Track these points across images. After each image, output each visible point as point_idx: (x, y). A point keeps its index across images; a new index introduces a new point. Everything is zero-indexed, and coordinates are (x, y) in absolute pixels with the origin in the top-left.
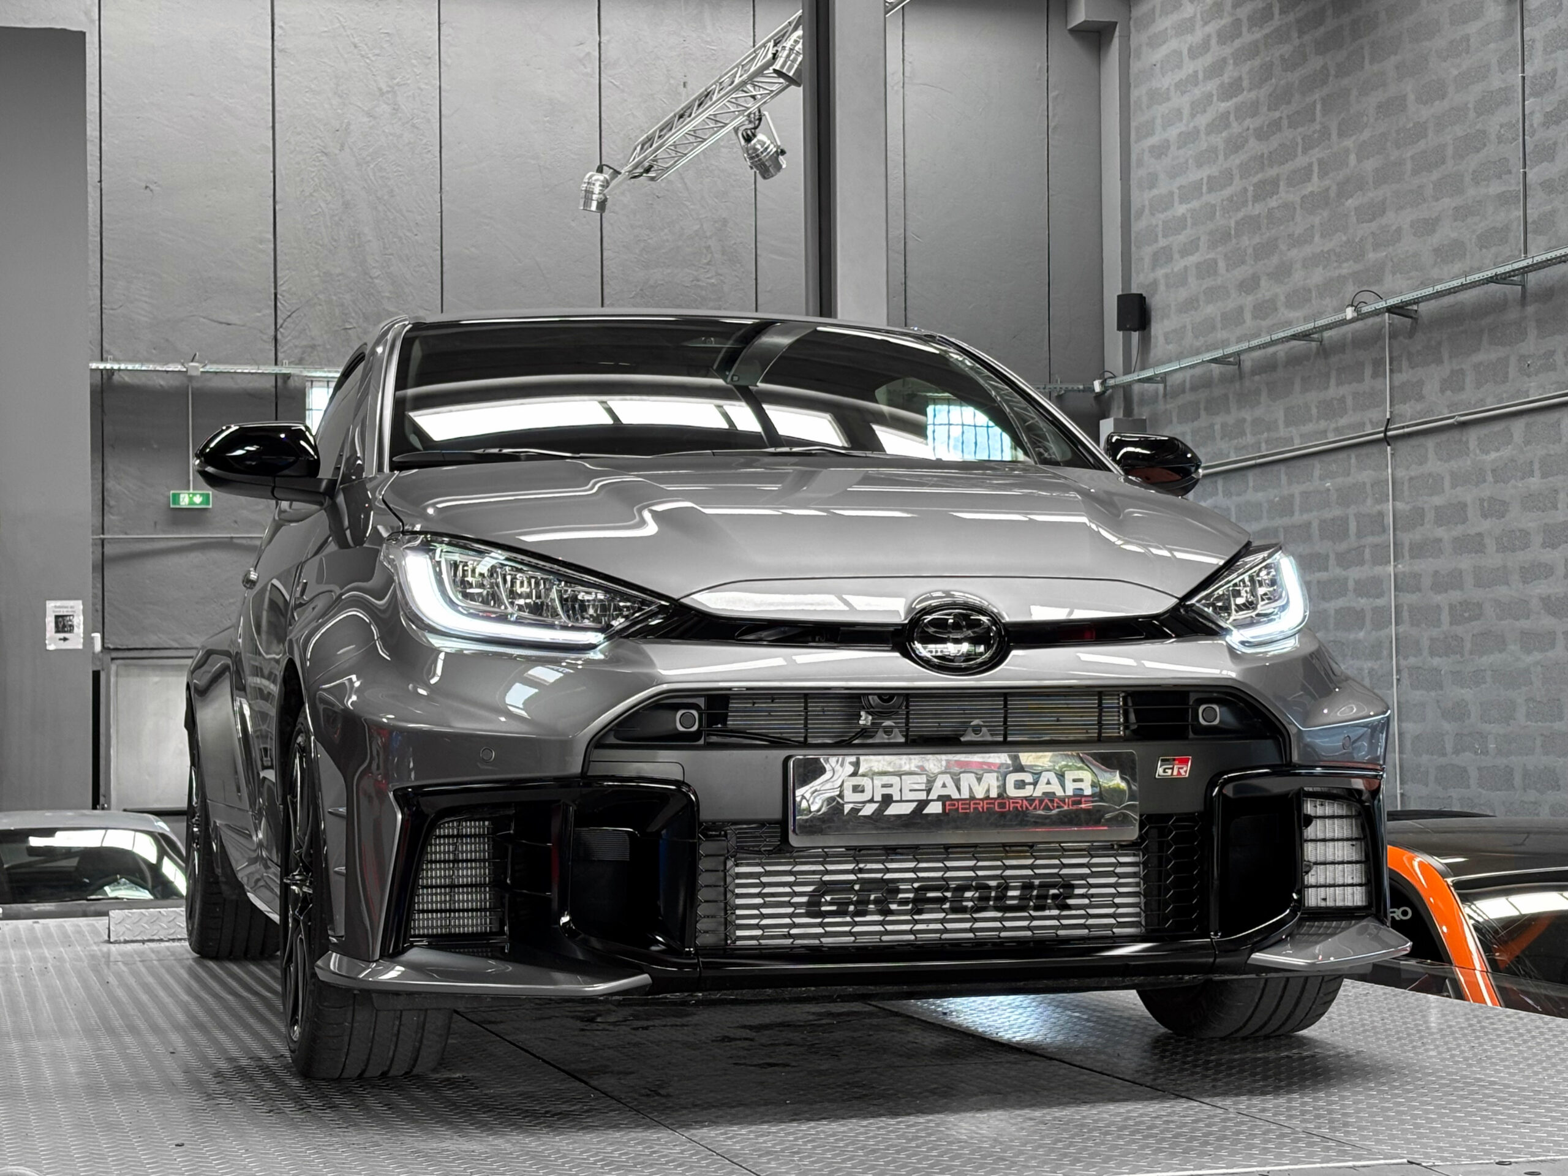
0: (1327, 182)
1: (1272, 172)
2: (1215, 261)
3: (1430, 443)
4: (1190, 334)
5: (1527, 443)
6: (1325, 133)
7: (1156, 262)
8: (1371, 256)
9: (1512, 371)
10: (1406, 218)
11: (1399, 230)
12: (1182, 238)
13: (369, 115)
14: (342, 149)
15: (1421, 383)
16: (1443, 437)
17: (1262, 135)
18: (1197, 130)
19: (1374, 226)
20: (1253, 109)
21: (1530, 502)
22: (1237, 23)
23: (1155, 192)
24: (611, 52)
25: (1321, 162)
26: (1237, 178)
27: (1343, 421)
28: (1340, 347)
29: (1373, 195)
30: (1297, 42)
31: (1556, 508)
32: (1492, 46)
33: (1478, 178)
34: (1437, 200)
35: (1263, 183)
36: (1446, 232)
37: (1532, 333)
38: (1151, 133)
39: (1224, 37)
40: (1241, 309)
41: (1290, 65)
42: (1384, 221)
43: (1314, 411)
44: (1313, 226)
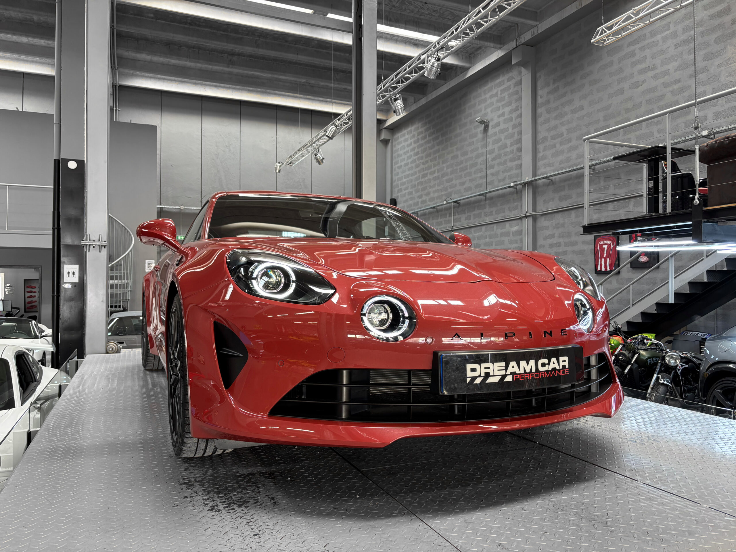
0: (439, 174)
1: (426, 172)
2: (412, 192)
4: (406, 207)
5: (486, 231)
6: (439, 163)
7: (399, 191)
8: (449, 190)
9: (483, 215)
10: (458, 182)
11: (456, 185)
12: (404, 187)
13: (224, 151)
14: (217, 158)
15: (460, 218)
17: (423, 164)
18: (408, 163)
19: (450, 183)
20: (422, 158)
21: (486, 244)
22: (418, 139)
23: (398, 176)
24: (279, 140)
25: (437, 169)
26: (418, 173)
27: (442, 226)
28: (441, 210)
29: (450, 177)
30: (432, 143)
31: (492, 245)
32: (479, 143)
33: (475, 173)
34: (465, 177)
35: (424, 174)
36: (467, 185)
37: (488, 207)
38: (397, 163)
39: (415, 142)
40: (418, 202)
41: (430, 148)
42: (452, 182)
43: (435, 224)
44: (435, 184)
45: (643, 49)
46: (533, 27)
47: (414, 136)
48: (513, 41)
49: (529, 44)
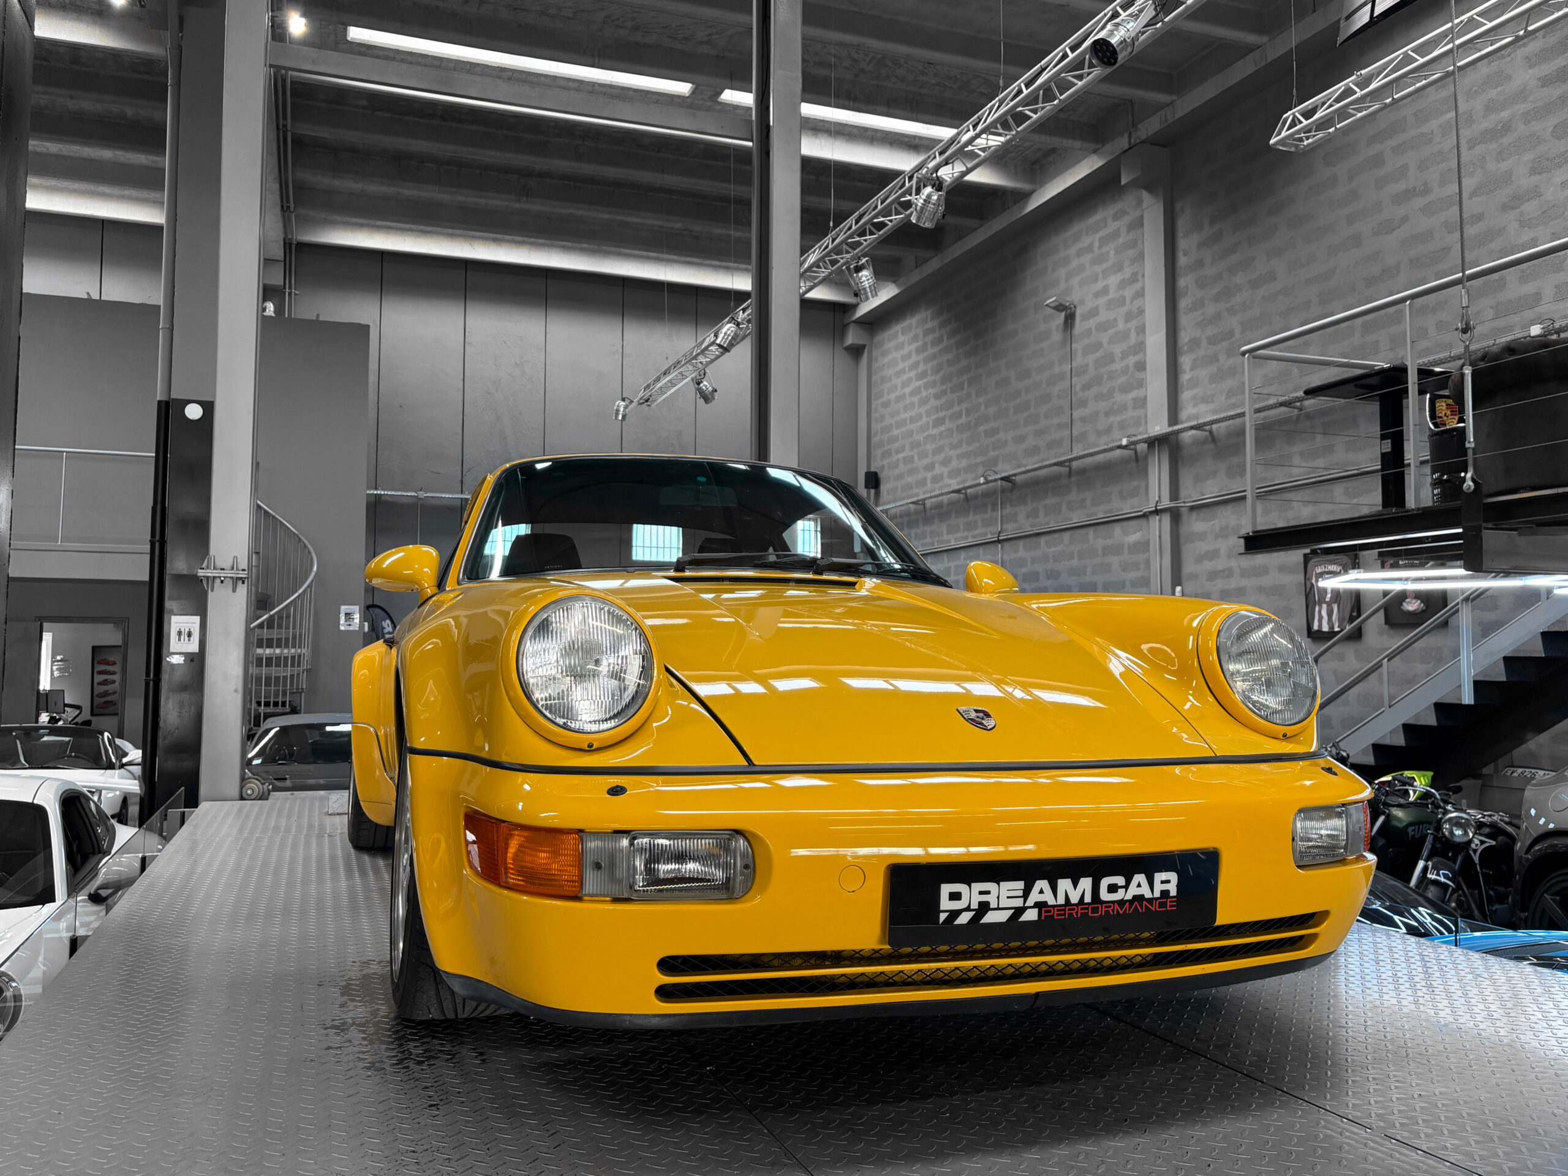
0: (970, 419)
1: (942, 414)
2: (912, 457)
3: (1021, 543)
4: (899, 490)
5: (1070, 543)
6: (969, 396)
7: (885, 456)
9: (1064, 508)
10: (1010, 435)
11: (1006, 442)
12: (896, 445)
15: (1016, 514)
16: (1027, 540)
17: (937, 396)
18: (904, 395)
19: (993, 439)
20: (933, 384)
22: (926, 344)
23: (884, 424)
25: (967, 409)
26: (924, 417)
27: (976, 532)
28: (975, 497)
29: (993, 424)
30: (955, 353)
32: (1056, 353)
33: (1047, 415)
34: (1026, 426)
35: (937, 419)
36: (1030, 442)
37: (1074, 490)
38: (882, 396)
39: (918, 351)
40: (925, 479)
41: (951, 363)
42: (998, 437)
43: (962, 527)
44: (962, 440)
45: (1398, 150)
46: (1161, 107)
47: (916, 337)
48: (1122, 135)
49: (1157, 141)
